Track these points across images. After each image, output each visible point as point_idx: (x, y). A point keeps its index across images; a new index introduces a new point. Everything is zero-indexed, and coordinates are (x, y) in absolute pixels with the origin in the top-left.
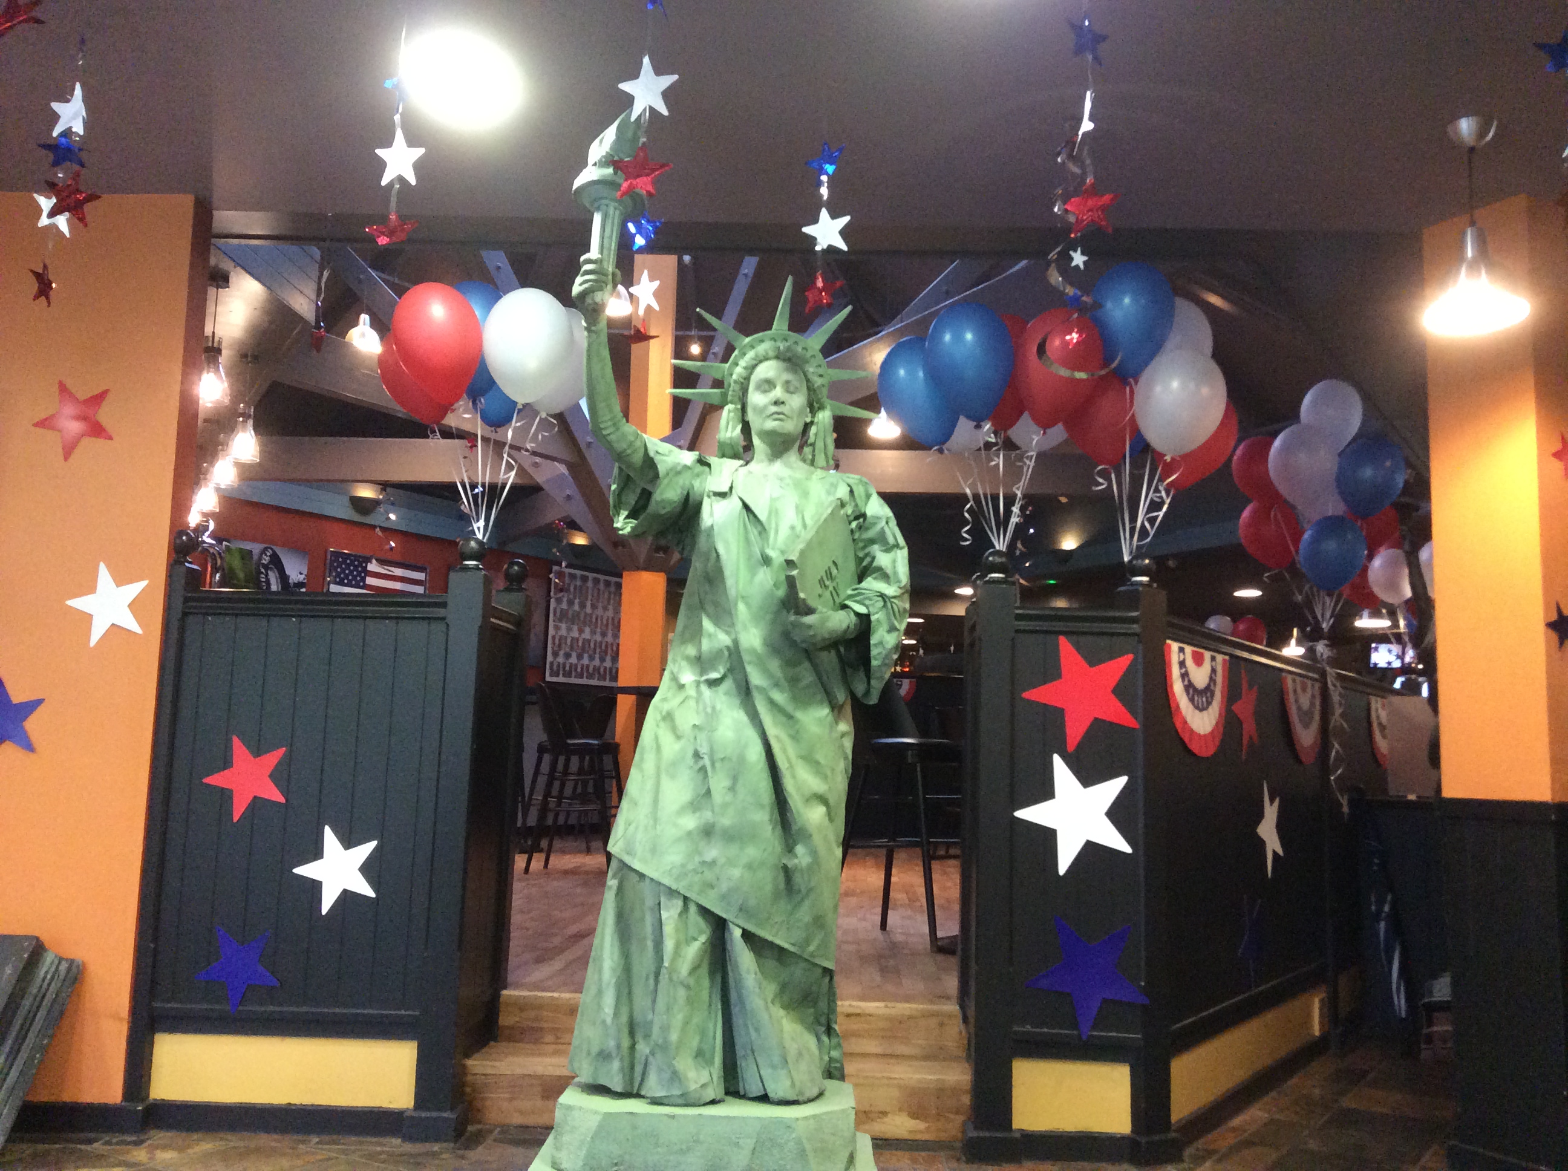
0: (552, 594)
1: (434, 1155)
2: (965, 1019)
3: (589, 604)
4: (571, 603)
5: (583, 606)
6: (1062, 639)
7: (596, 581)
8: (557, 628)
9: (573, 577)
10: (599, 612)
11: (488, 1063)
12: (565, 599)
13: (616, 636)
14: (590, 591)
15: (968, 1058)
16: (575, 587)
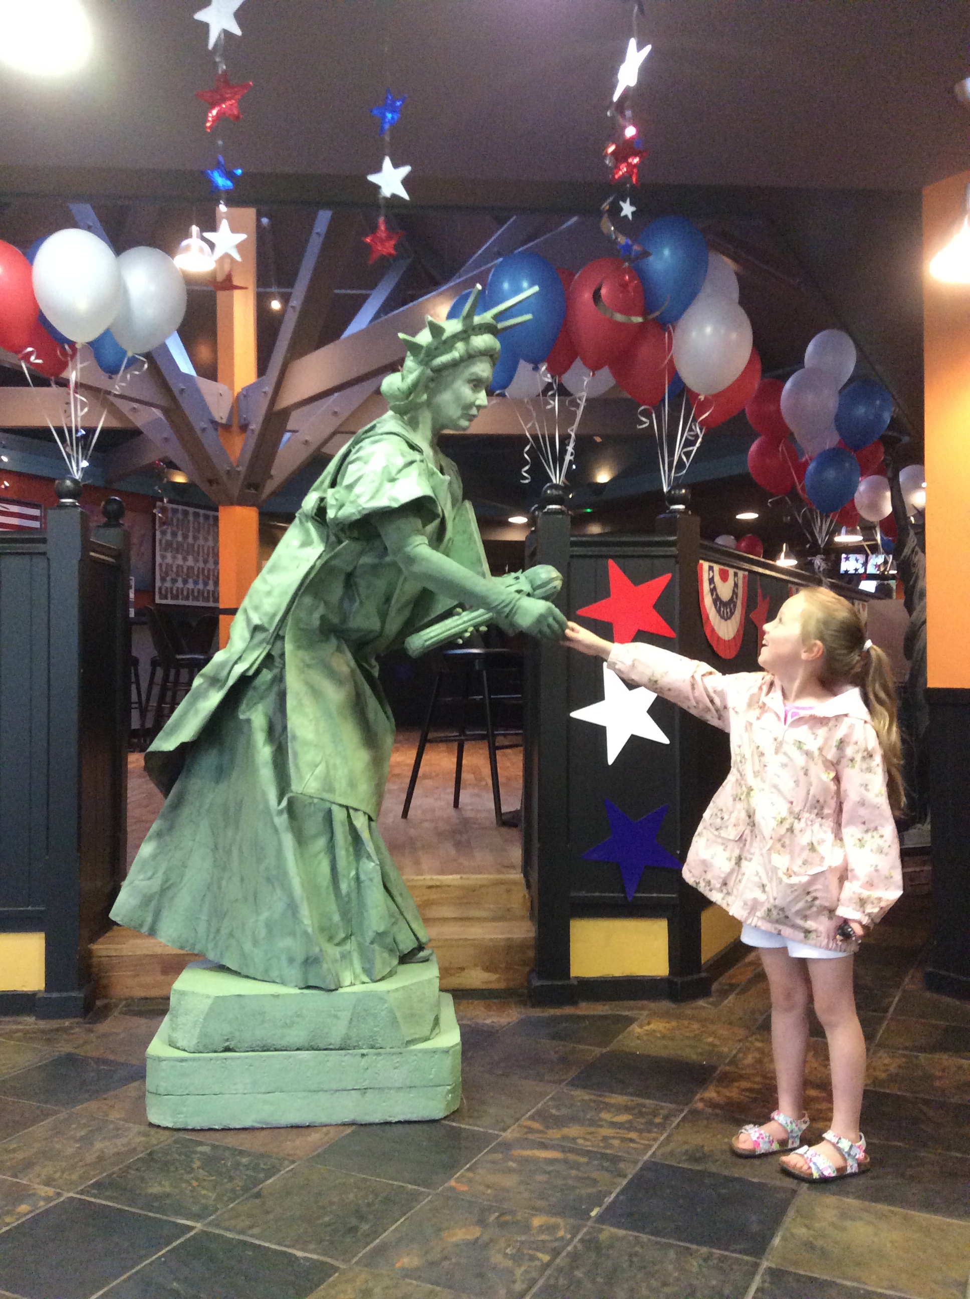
0: (157, 527)
1: (65, 1030)
2: (528, 885)
3: (191, 534)
4: (174, 534)
5: (185, 537)
6: (611, 562)
7: (196, 515)
8: (163, 557)
9: (175, 511)
10: (201, 542)
11: (111, 946)
12: (169, 531)
13: (216, 563)
14: (191, 525)
15: (532, 917)
16: (178, 520)
